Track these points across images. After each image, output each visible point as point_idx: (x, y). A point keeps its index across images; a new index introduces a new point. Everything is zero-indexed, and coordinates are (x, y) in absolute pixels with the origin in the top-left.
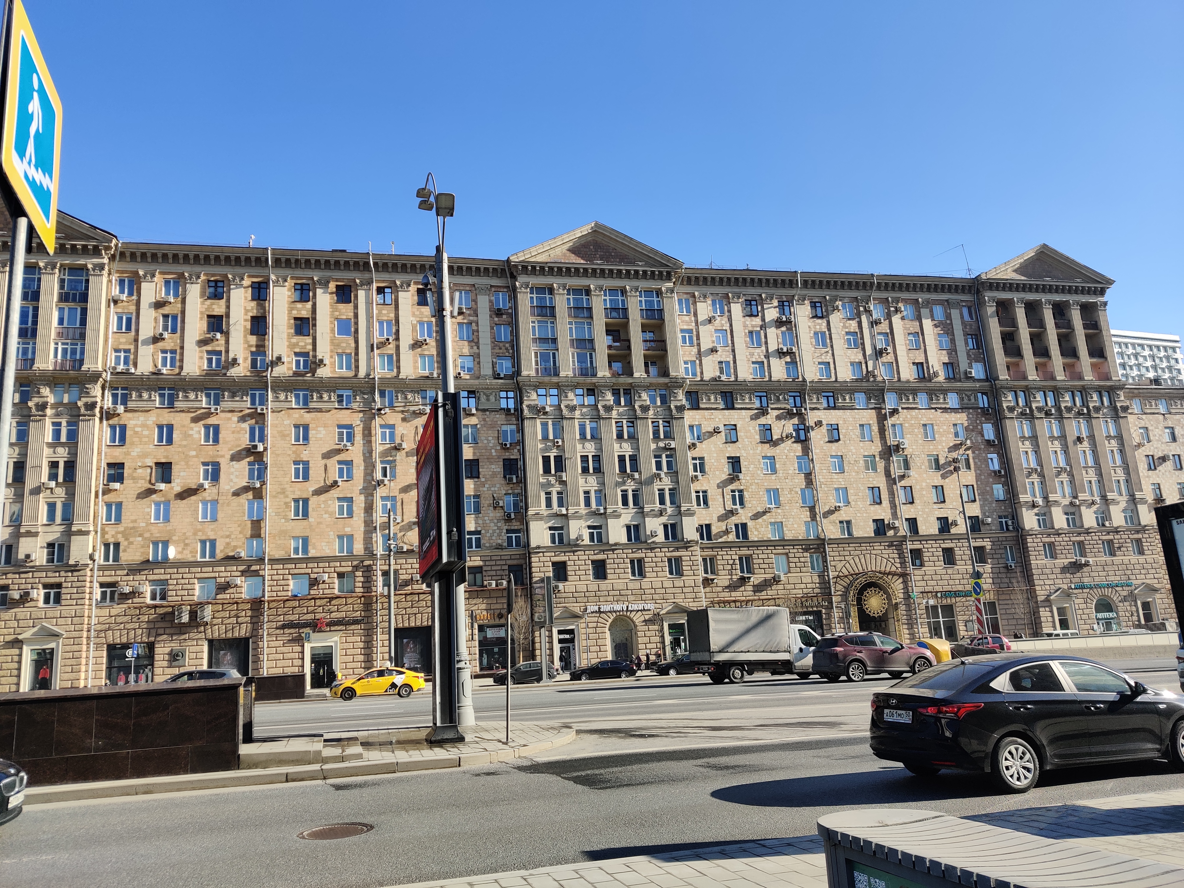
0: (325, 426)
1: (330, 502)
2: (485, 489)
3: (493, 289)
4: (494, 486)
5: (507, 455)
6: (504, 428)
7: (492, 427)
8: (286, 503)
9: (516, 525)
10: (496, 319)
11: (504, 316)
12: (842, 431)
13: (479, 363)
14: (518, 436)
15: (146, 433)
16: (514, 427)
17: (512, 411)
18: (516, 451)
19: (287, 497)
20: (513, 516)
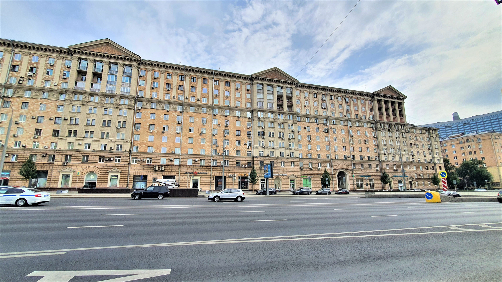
0: (198, 118)
1: (199, 139)
2: (242, 139)
3: (246, 83)
4: (244, 138)
5: (248, 130)
6: (248, 123)
7: (245, 122)
8: (187, 139)
9: (250, 150)
10: (247, 92)
11: (249, 91)
12: (337, 131)
13: (242, 104)
14: (252, 125)
15: (147, 115)
16: (250, 123)
17: (250, 118)
18: (251, 129)
19: (187, 137)
20: (249, 147)
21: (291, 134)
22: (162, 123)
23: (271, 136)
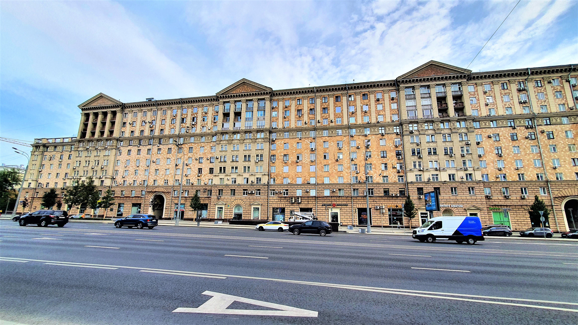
0: (333, 142)
1: (336, 166)
2: (389, 161)
3: (390, 91)
4: (392, 160)
5: (397, 149)
6: (396, 140)
7: (391, 139)
8: (322, 166)
9: (401, 174)
10: (392, 101)
11: (395, 100)
12: (555, 135)
13: (385, 117)
14: (402, 142)
15: (281, 146)
16: (399, 139)
17: (399, 133)
18: (400, 147)
19: (322, 164)
20: (400, 171)
21: (465, 147)
22: (295, 152)
23: (432, 154)
